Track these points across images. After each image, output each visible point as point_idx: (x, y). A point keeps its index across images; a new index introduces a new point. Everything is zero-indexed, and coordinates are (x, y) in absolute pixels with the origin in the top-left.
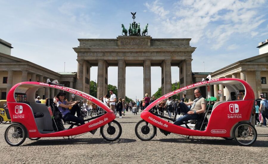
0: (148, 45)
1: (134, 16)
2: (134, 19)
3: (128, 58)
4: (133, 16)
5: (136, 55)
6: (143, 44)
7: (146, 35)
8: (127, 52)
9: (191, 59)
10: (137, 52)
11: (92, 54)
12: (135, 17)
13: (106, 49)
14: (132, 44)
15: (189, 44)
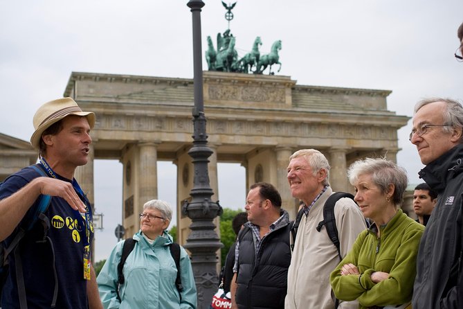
0: (287, 102)
1: (229, 12)
2: (229, 20)
3: (231, 138)
4: (227, 11)
5: (253, 131)
6: (271, 99)
7: (276, 74)
8: (230, 121)
9: (397, 146)
10: (256, 123)
11: (123, 123)
12: (232, 16)
13: (169, 110)
14: (240, 98)
15: (385, 104)
